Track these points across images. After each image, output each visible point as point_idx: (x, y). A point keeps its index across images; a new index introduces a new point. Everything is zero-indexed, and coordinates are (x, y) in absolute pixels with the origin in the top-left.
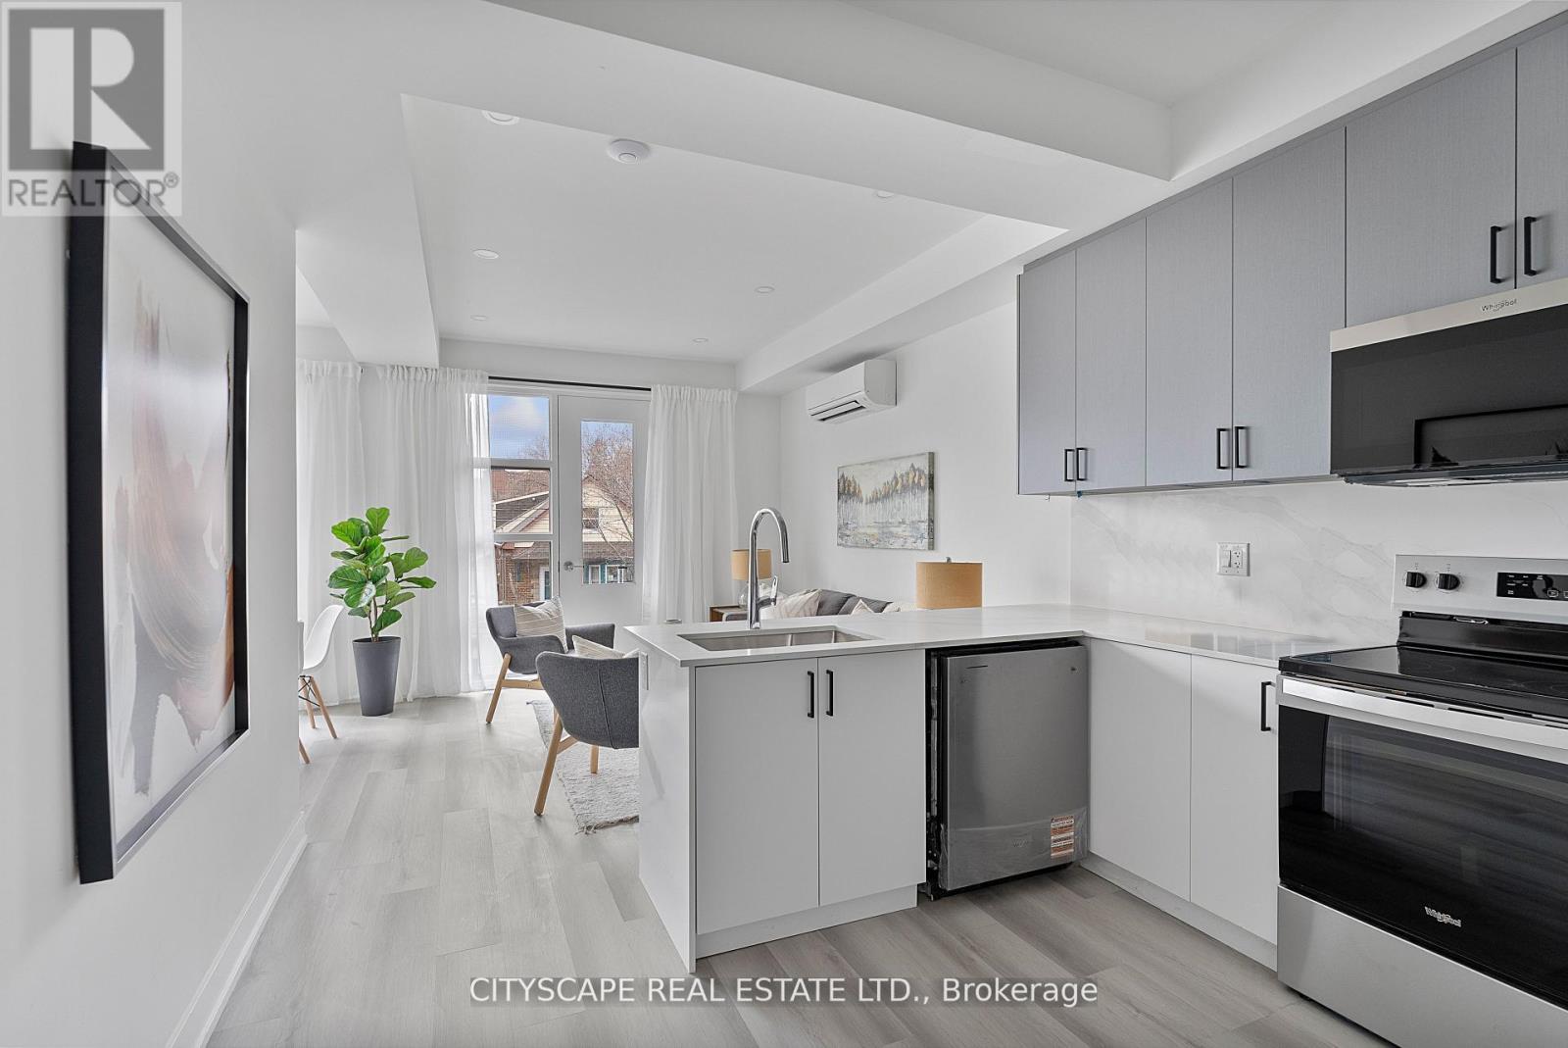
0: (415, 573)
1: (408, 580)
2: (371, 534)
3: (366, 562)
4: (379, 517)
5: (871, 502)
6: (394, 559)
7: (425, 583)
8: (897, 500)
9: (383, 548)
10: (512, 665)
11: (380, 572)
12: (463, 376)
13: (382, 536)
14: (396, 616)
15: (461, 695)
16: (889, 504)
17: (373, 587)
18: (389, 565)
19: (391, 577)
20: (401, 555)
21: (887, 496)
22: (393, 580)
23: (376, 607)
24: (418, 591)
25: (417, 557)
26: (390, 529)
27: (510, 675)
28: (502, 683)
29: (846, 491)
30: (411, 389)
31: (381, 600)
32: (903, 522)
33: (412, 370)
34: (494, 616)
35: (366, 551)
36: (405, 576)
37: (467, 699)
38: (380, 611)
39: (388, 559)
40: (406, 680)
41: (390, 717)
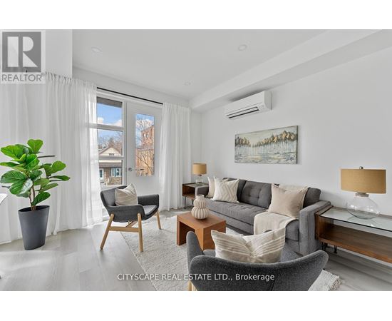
0: (58, 173)
1: (54, 177)
2: (30, 153)
3: (27, 168)
4: (36, 145)
5: (256, 146)
6: (46, 167)
7: (64, 178)
8: (273, 145)
9: (38, 162)
10: (115, 219)
11: (35, 174)
12: (84, 85)
13: (38, 155)
14: (47, 196)
15: (83, 228)
16: (268, 147)
17: (31, 182)
18: (43, 170)
19: (43, 176)
20: (50, 165)
21: (267, 144)
22: (46, 177)
23: (34, 191)
24: (61, 183)
25: (60, 166)
26: (43, 151)
27: (114, 224)
28: (109, 228)
29: (239, 142)
30: (57, 86)
31: (37, 187)
32: (278, 153)
33: (57, 77)
34: (105, 195)
35: (26, 162)
36: (52, 175)
37: (85, 230)
38: (37, 193)
39: (42, 167)
40: (53, 224)
41: (43, 249)
